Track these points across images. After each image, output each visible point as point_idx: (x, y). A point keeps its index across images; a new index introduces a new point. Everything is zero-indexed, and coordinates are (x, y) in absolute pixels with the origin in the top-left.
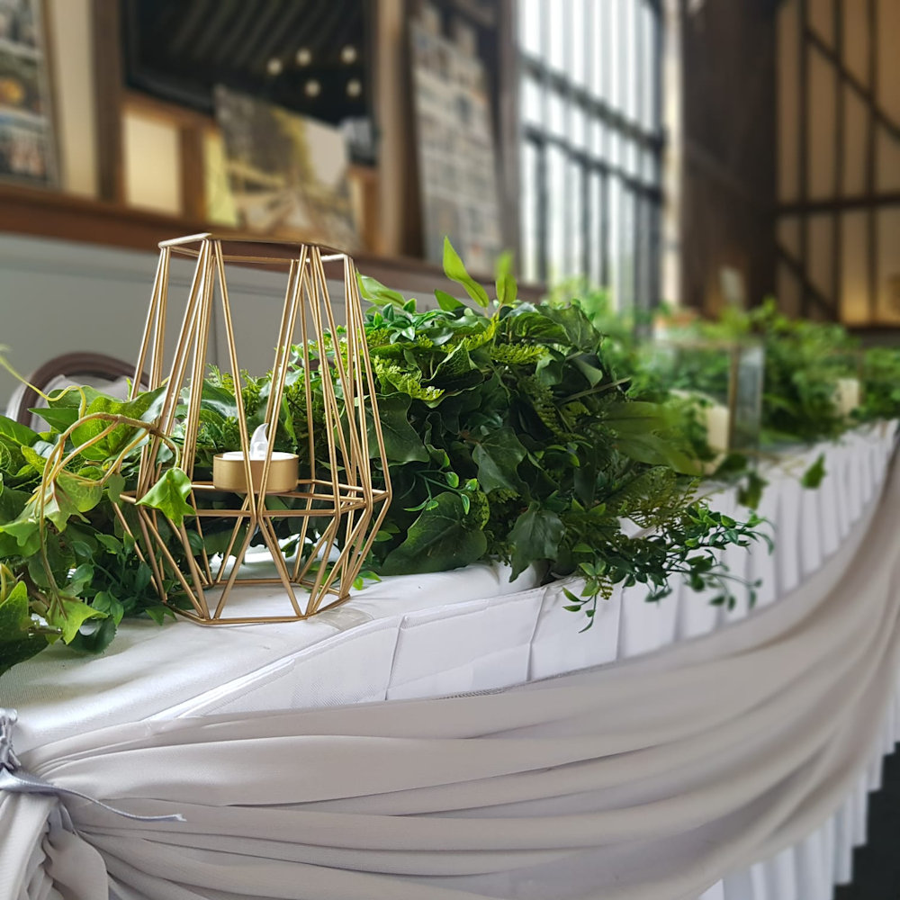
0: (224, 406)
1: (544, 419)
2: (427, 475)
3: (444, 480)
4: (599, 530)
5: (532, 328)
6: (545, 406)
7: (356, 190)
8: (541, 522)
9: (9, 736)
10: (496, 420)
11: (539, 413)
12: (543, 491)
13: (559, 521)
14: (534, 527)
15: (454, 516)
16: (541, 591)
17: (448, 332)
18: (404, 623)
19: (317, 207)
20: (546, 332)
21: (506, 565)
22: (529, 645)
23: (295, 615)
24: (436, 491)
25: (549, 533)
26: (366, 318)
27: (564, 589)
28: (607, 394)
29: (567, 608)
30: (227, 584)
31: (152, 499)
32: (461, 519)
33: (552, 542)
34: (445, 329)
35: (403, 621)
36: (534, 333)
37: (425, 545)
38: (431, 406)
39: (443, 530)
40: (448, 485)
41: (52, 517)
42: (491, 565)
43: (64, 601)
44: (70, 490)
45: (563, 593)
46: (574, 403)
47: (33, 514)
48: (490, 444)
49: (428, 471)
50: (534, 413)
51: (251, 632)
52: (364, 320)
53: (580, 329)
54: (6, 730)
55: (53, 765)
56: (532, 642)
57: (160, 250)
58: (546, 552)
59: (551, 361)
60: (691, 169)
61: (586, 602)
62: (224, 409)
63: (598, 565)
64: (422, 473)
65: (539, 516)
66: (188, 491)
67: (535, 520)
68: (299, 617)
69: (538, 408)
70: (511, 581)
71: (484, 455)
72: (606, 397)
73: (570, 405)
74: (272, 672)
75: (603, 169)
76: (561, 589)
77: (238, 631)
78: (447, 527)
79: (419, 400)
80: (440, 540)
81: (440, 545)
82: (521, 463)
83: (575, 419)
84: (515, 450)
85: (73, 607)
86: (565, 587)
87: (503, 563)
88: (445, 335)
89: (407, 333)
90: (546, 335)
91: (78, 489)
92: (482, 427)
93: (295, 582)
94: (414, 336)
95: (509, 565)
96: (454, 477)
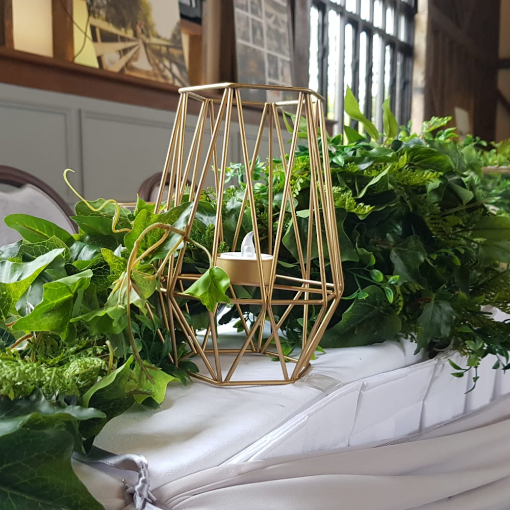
0: (201, 216)
1: (431, 229)
2: (356, 271)
3: (369, 275)
4: (474, 315)
5: (415, 157)
6: (432, 219)
7: (185, 40)
8: (438, 309)
9: (147, 477)
10: (397, 229)
11: (428, 224)
12: (435, 284)
13: (451, 309)
14: (433, 314)
15: (375, 304)
16: (434, 361)
17: (369, 160)
18: (364, 387)
19: (156, 54)
20: (426, 160)
21: (412, 341)
22: (422, 402)
23: (283, 379)
24: (364, 284)
25: (445, 317)
26: (298, 148)
27: (449, 360)
28: (475, 210)
29: (453, 374)
30: (239, 353)
31: (196, 290)
32: (380, 306)
33: (447, 324)
34: (366, 158)
35: (363, 385)
36: (416, 161)
37: (352, 325)
38: (361, 218)
39: (366, 314)
40: (372, 279)
41: (137, 304)
42: (399, 341)
43: (148, 369)
44: (139, 282)
45: (448, 362)
46: (451, 217)
47: (119, 301)
48: (400, 248)
49: (355, 268)
50: (424, 223)
51: (258, 392)
52: (296, 149)
53: (458, 159)
54: (145, 472)
55: (179, 499)
56: (424, 400)
57: (179, 95)
58: (442, 332)
59: (440, 184)
60: (434, 30)
61: (467, 370)
62: (202, 218)
63: (477, 342)
64: (351, 270)
65: (437, 304)
66: (228, 285)
67: (434, 307)
68: (287, 381)
69: (427, 220)
70: (415, 354)
71: (396, 256)
72: (475, 212)
73: (447, 218)
74: (297, 425)
75: (370, 30)
76: (447, 359)
77: (247, 391)
78: (368, 312)
79: (353, 213)
80: (363, 322)
81: (365, 325)
82: (423, 263)
83: (451, 229)
84: (419, 253)
85: (156, 374)
86: (449, 358)
87: (409, 340)
88: (366, 162)
89: (337, 160)
90: (425, 163)
91: (143, 282)
92: (388, 235)
93: (260, 352)
94: (343, 163)
95: (414, 341)
96: (379, 275)
